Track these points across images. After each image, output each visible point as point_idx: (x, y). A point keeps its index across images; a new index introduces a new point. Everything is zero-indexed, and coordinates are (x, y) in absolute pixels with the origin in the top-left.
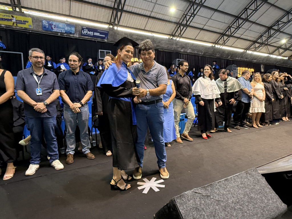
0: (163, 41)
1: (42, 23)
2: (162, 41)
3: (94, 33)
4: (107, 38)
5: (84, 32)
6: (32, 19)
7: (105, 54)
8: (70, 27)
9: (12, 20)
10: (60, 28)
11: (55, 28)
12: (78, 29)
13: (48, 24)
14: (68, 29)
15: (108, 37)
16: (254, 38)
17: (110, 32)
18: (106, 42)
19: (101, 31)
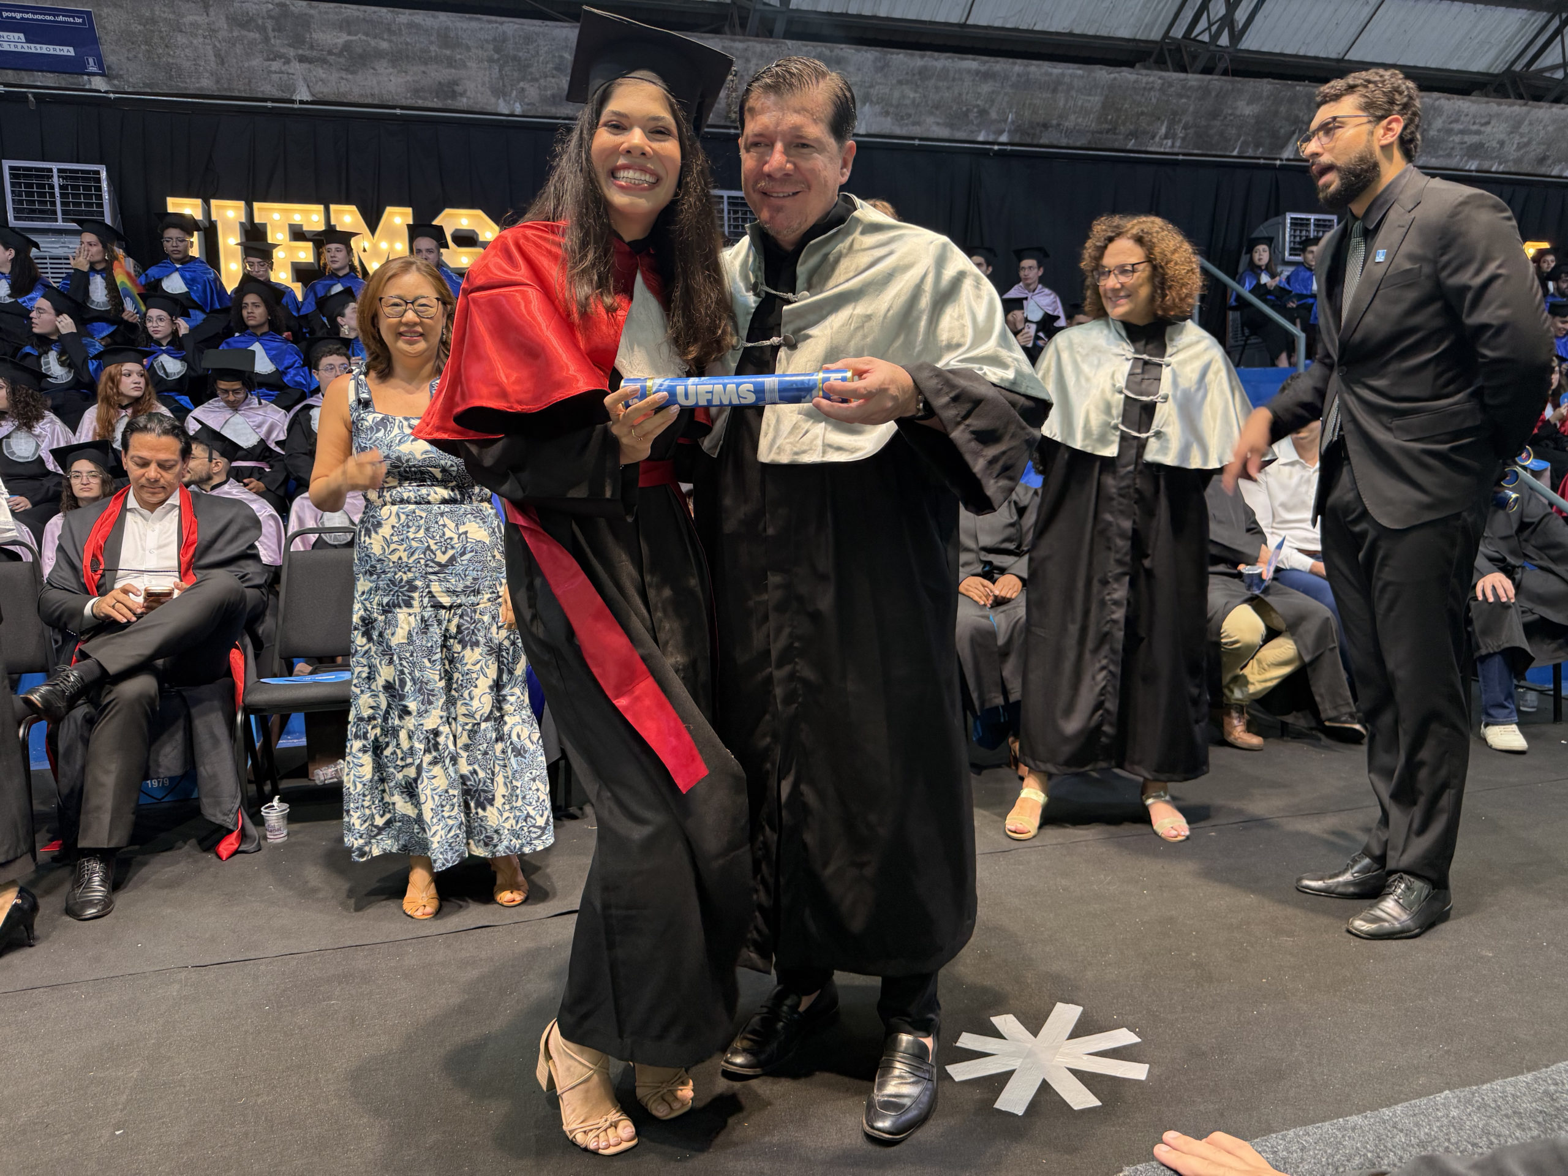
4: (100, 63)
7: (57, 191)
17: (104, 15)
18: (112, 96)
19: (30, 16)
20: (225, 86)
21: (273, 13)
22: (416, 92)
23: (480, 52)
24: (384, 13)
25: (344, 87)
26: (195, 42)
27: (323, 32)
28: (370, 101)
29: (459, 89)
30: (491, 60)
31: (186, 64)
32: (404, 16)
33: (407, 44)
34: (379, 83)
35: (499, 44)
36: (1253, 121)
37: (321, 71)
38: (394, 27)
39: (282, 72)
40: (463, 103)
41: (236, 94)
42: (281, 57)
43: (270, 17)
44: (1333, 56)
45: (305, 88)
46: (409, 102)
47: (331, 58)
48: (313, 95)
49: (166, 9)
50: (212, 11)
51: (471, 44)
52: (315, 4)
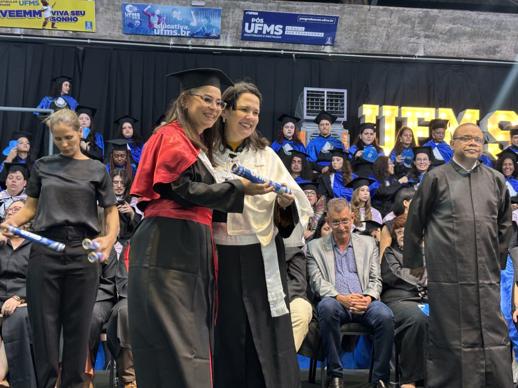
1: (124, 11)
3: (284, 30)
4: (333, 41)
5: (249, 28)
6: (96, 5)
8: (207, 17)
9: (42, 13)
10: (175, 22)
11: (159, 23)
12: (231, 21)
13: (138, 15)
14: (198, 23)
15: (338, 38)
17: (343, 18)
18: (330, 55)
19: (312, 19)
20: (385, 50)
21: (420, 16)
22: (476, 51)
23: (515, 31)
24: (473, 14)
25: (441, 50)
26: (380, 29)
27: (441, 23)
28: (452, 56)
29: (498, 50)
31: (371, 40)
32: (483, 15)
33: (479, 28)
34: (459, 47)
37: (433, 42)
38: (476, 21)
39: (414, 43)
40: (498, 56)
41: (389, 53)
42: (416, 36)
43: (419, 17)
45: (423, 50)
46: (472, 56)
47: (440, 36)
48: (425, 53)
49: (373, 15)
50: (393, 16)
51: (511, 28)
52: (442, 11)
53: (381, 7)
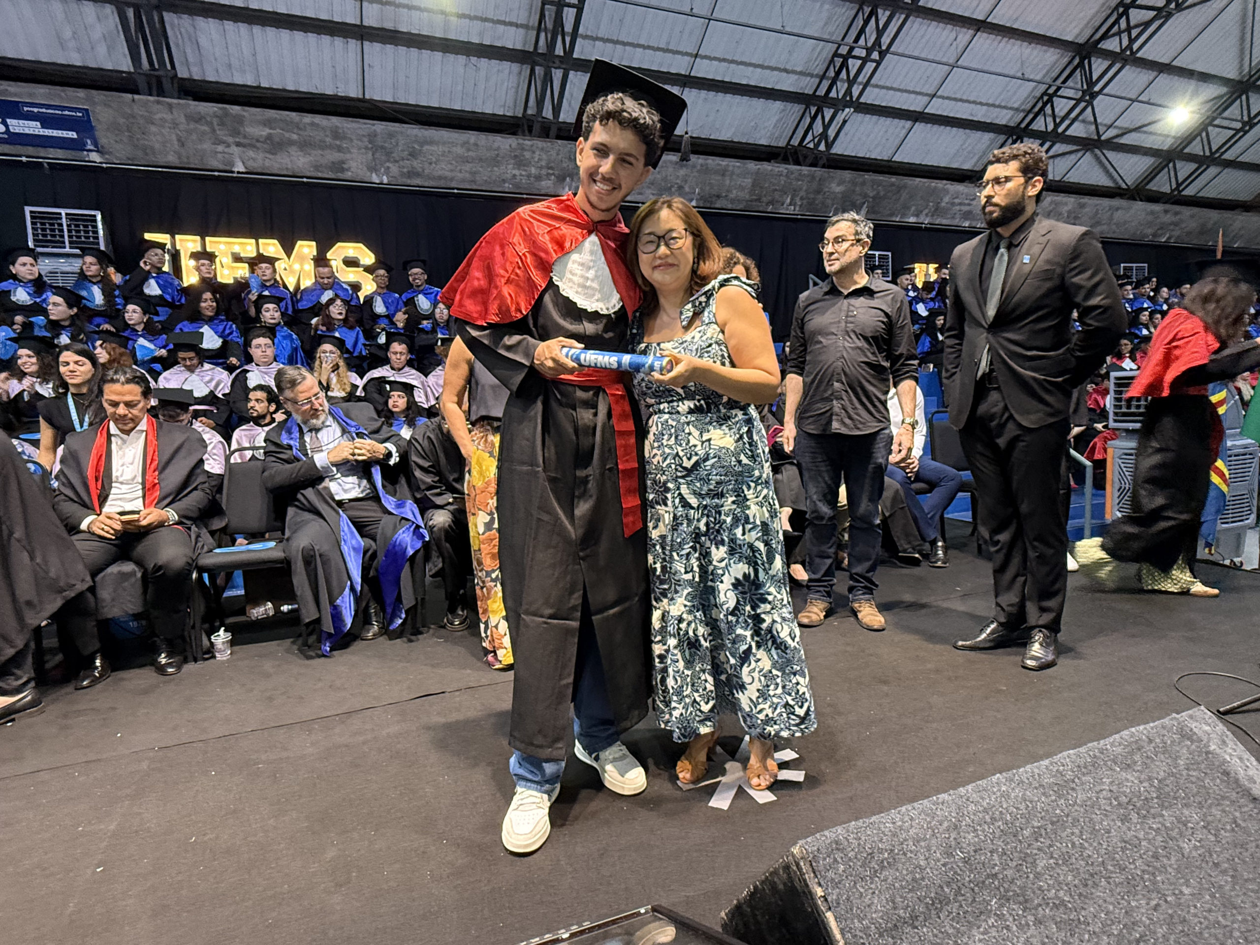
0: (434, 148)
2: (426, 148)
3: (5, 125)
4: (95, 144)
7: (65, 228)
15: (103, 141)
16: (1011, 113)
17: (96, 111)
18: (105, 165)
19: (44, 110)
20: (185, 161)
21: (217, 114)
22: (317, 167)
23: (359, 143)
24: (293, 114)
25: (267, 163)
26: (163, 131)
27: (253, 127)
28: (285, 173)
29: (345, 166)
30: (366, 148)
31: (158, 146)
32: (308, 118)
33: (310, 136)
34: (291, 161)
35: (372, 137)
36: (840, 196)
37: (251, 152)
38: (301, 126)
39: (225, 153)
40: (348, 175)
41: (193, 166)
42: (223, 143)
43: (216, 116)
44: (886, 158)
45: (241, 163)
46: (312, 174)
47: (258, 145)
48: (246, 168)
49: (142, 109)
50: (174, 111)
51: (353, 137)
52: (247, 108)
53: (150, 98)
